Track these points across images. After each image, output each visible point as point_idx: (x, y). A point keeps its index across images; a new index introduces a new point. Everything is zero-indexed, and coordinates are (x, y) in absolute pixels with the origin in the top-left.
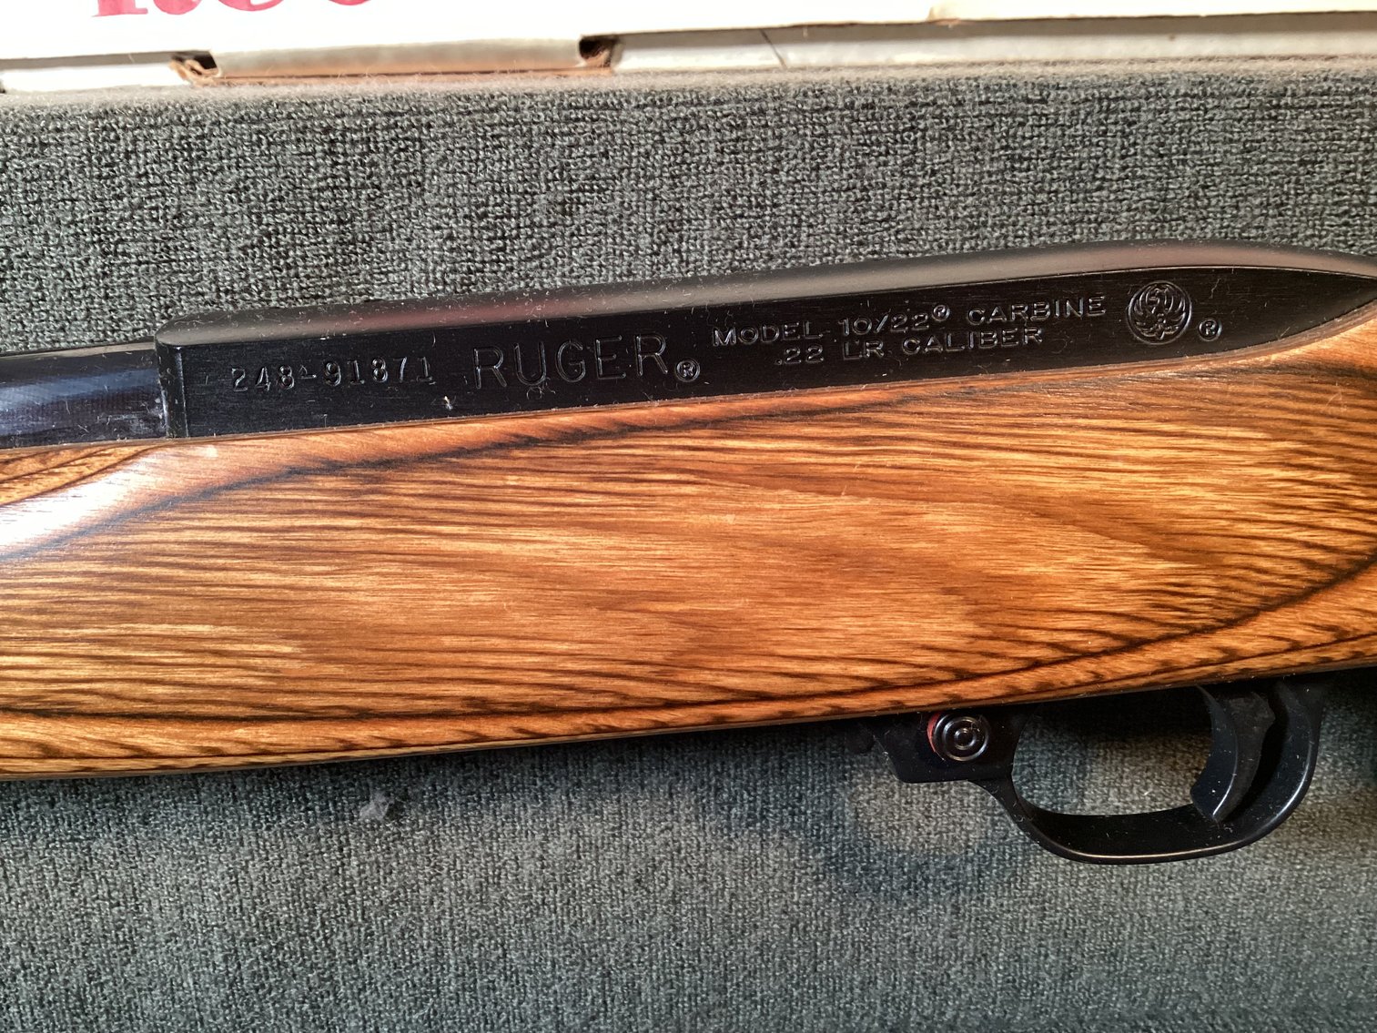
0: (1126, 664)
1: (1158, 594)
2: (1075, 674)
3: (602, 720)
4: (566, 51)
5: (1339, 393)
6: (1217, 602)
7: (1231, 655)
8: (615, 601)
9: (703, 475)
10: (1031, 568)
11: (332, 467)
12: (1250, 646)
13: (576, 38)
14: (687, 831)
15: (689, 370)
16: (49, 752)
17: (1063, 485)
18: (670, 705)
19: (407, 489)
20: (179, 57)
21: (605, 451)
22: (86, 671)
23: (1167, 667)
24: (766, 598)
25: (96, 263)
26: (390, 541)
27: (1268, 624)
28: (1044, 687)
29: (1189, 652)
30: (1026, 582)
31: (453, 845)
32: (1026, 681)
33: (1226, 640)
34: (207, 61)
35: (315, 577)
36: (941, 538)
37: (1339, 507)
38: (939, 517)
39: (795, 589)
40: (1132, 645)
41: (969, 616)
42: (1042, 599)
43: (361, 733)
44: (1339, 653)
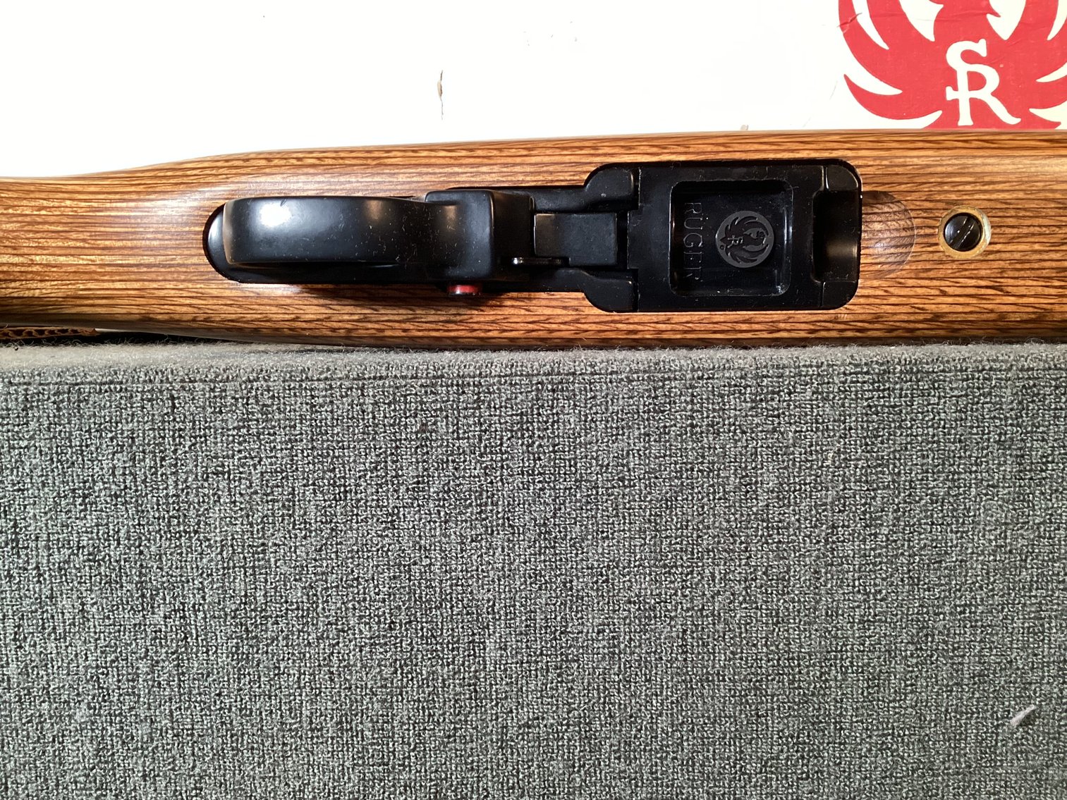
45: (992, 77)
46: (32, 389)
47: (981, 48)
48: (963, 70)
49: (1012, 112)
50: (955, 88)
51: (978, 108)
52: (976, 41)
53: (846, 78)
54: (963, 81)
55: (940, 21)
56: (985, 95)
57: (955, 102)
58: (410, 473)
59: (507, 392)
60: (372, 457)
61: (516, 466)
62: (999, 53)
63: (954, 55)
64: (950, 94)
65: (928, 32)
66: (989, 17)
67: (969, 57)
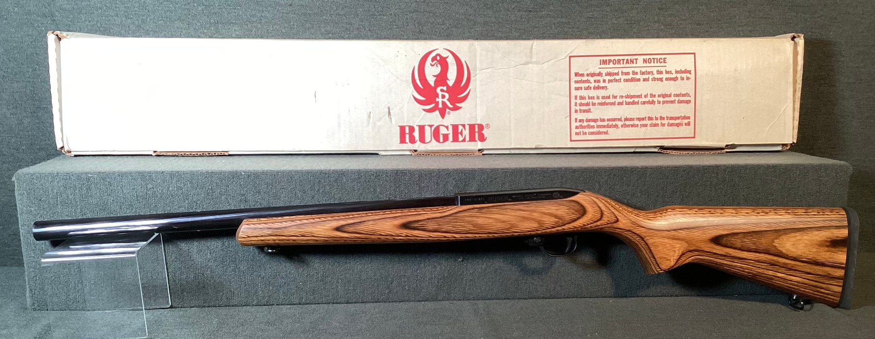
0: (553, 230)
1: (556, 222)
2: (548, 230)
3: (501, 234)
4: (476, 151)
5: (573, 203)
6: (562, 223)
7: (564, 229)
8: (504, 222)
9: (512, 210)
10: (544, 219)
11: (477, 208)
12: (566, 228)
13: (478, 149)
14: (502, 265)
15: (510, 200)
16: (445, 237)
17: (546, 211)
18: (508, 233)
19: (484, 210)
20: (411, 150)
21: (503, 207)
22: (452, 228)
23: (558, 230)
24: (518, 222)
25: (436, 187)
26: (482, 216)
27: (567, 226)
28: (545, 232)
29: (560, 228)
30: (543, 221)
31: (469, 266)
32: (544, 231)
33: (563, 227)
34: (416, 151)
35: (475, 219)
36: (535, 216)
37: (573, 214)
38: (535, 214)
39: (521, 221)
40: (554, 227)
41: (538, 224)
42: (544, 223)
43: (477, 235)
44: (575, 229)
45: (447, 95)
46: (249, 174)
47: (445, 88)
48: (440, 93)
49: (451, 104)
50: (438, 98)
51: (443, 103)
52: (444, 86)
53: (413, 95)
54: (440, 96)
55: (436, 82)
56: (445, 100)
57: (438, 102)
58: (317, 189)
59: (333, 175)
60: (310, 186)
61: (335, 187)
62: (450, 90)
63: (438, 90)
64: (437, 100)
65: (432, 84)
66: (448, 81)
67: (442, 90)
